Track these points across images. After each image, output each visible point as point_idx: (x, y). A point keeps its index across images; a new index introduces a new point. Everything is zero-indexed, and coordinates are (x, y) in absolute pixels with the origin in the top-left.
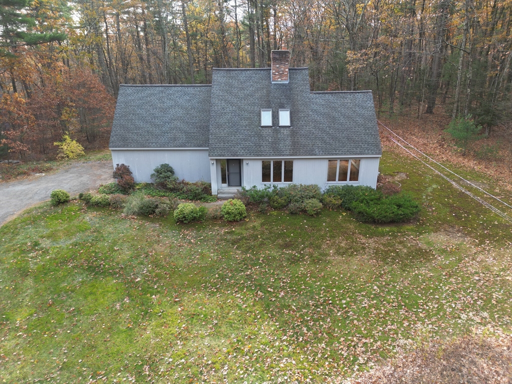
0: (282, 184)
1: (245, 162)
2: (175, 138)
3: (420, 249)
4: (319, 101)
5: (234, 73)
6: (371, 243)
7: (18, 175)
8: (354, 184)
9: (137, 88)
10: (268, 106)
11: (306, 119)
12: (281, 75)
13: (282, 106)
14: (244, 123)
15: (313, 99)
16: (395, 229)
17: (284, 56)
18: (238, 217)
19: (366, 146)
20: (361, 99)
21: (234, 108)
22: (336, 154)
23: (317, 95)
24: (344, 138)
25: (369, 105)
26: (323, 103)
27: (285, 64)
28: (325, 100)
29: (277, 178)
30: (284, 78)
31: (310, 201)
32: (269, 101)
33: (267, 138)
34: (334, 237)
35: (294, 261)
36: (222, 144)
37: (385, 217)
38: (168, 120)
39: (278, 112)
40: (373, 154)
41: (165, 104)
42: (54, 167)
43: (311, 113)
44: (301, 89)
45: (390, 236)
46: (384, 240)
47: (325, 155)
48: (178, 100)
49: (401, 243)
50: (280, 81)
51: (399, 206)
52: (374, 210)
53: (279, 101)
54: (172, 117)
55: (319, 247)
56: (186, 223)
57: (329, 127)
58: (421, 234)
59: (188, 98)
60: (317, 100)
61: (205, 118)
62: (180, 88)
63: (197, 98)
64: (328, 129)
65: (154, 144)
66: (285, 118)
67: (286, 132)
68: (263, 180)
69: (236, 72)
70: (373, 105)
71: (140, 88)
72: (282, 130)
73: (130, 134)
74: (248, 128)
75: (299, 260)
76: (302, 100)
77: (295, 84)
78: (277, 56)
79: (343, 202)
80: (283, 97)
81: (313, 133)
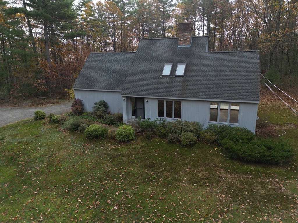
0: (172, 120)
1: (146, 100)
2: (110, 84)
3: (282, 194)
5: (153, 41)
6: (230, 178)
7: (39, 104)
8: (233, 125)
11: (197, 71)
12: (185, 41)
13: (181, 62)
14: (151, 73)
15: (206, 57)
16: (261, 169)
17: (187, 26)
18: (125, 139)
19: (245, 93)
20: (248, 56)
21: (147, 63)
22: (217, 98)
23: (211, 54)
24: (226, 86)
25: (255, 61)
26: (214, 60)
27: (188, 32)
28: (216, 58)
29: (169, 115)
30: (187, 43)
31: (186, 133)
32: (173, 59)
33: (164, 84)
34: (196, 167)
35: (147, 180)
36: (132, 87)
37: (250, 155)
38: (110, 72)
39: (177, 66)
40: (250, 100)
41: (111, 64)
42: (60, 102)
43: (202, 67)
44: (199, 50)
45: (252, 174)
46: (244, 178)
47: (207, 98)
48: (120, 61)
49: (261, 183)
50: (184, 45)
51: (270, 148)
52: (240, 148)
53: (180, 58)
54: (113, 71)
55: (176, 173)
56: (91, 139)
57: (215, 77)
58: (288, 178)
59: (126, 60)
60: (210, 58)
62: (123, 54)
63: (131, 60)
64: (214, 78)
65: (97, 87)
66: (180, 71)
67: (179, 80)
68: (159, 116)
69: (155, 41)
70: (258, 61)
72: (177, 78)
73: (86, 81)
74: (152, 76)
75: (152, 180)
76: (198, 58)
77: (196, 47)
78: (182, 27)
79: (217, 139)
80: (184, 56)
81: (201, 81)
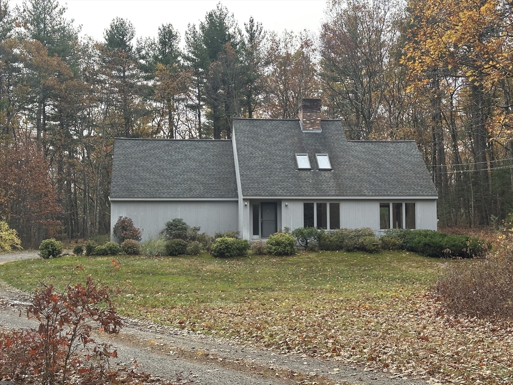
1: (283, 203)
2: (190, 189)
4: (358, 149)
5: (258, 122)
9: (137, 141)
10: (302, 151)
11: (347, 163)
12: (313, 124)
13: (319, 152)
14: (278, 166)
15: (351, 146)
17: (316, 104)
19: (419, 188)
20: (405, 147)
21: (264, 152)
22: (388, 195)
23: (356, 143)
24: (393, 181)
25: (415, 153)
26: (364, 150)
27: (316, 112)
28: (365, 148)
30: (317, 127)
32: (303, 147)
33: (307, 180)
36: (256, 184)
38: (179, 171)
39: (315, 157)
40: (428, 195)
41: (174, 157)
43: (352, 159)
44: (336, 138)
48: (189, 153)
50: (311, 130)
53: (313, 147)
54: (184, 169)
57: (375, 171)
59: (200, 151)
61: (224, 170)
62: (189, 142)
63: (211, 152)
64: (373, 172)
65: (166, 194)
66: (324, 162)
67: (327, 174)
69: (260, 122)
70: (419, 153)
71: (140, 141)
72: (323, 173)
73: (135, 185)
74: (283, 171)
76: (340, 147)
77: (329, 133)
78: (308, 104)
79: (404, 242)
80: (318, 144)
81: (358, 176)
